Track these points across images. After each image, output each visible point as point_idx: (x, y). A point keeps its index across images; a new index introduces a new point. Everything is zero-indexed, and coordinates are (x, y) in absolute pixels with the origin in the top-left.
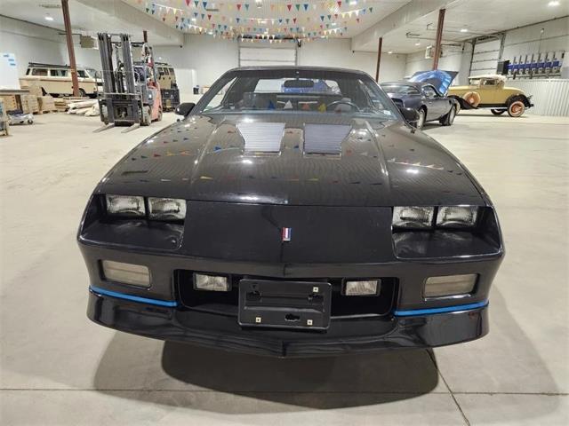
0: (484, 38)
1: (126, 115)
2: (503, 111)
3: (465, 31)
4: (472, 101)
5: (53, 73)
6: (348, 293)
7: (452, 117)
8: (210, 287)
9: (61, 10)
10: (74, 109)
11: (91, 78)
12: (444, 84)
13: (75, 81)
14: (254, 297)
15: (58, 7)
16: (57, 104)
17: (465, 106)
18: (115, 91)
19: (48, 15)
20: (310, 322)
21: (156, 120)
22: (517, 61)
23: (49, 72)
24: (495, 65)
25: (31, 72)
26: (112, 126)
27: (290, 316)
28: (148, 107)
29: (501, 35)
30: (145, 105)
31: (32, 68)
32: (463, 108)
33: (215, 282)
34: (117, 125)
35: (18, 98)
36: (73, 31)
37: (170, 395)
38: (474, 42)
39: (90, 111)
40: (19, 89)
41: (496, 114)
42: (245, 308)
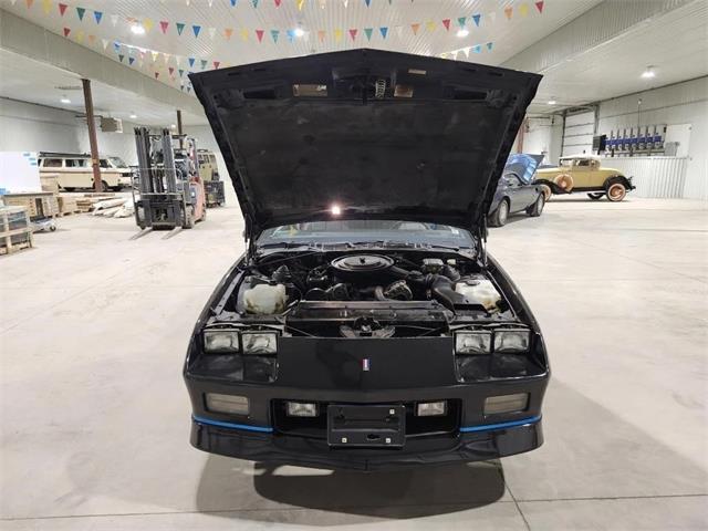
0: (575, 110)
1: (166, 217)
2: (602, 195)
3: (553, 103)
4: (564, 185)
5: (70, 163)
6: (420, 414)
7: (540, 206)
8: (301, 414)
9: (82, 91)
10: (101, 209)
11: (114, 168)
12: (529, 170)
13: (97, 173)
14: (340, 420)
15: (77, 88)
16: (79, 204)
17: (556, 190)
18: (153, 191)
19: (65, 96)
20: (388, 440)
21: (199, 221)
22: (615, 135)
23: (64, 163)
24: (590, 140)
25: (42, 163)
26: (150, 231)
27: (371, 436)
28: (191, 207)
29: (595, 106)
30: (188, 205)
31: (43, 159)
32: (554, 192)
33: (304, 409)
34: (156, 228)
35: (39, 202)
36: (95, 113)
37: (268, 514)
38: (565, 114)
39: (120, 211)
40: (40, 191)
41: (594, 199)
42: (333, 430)
